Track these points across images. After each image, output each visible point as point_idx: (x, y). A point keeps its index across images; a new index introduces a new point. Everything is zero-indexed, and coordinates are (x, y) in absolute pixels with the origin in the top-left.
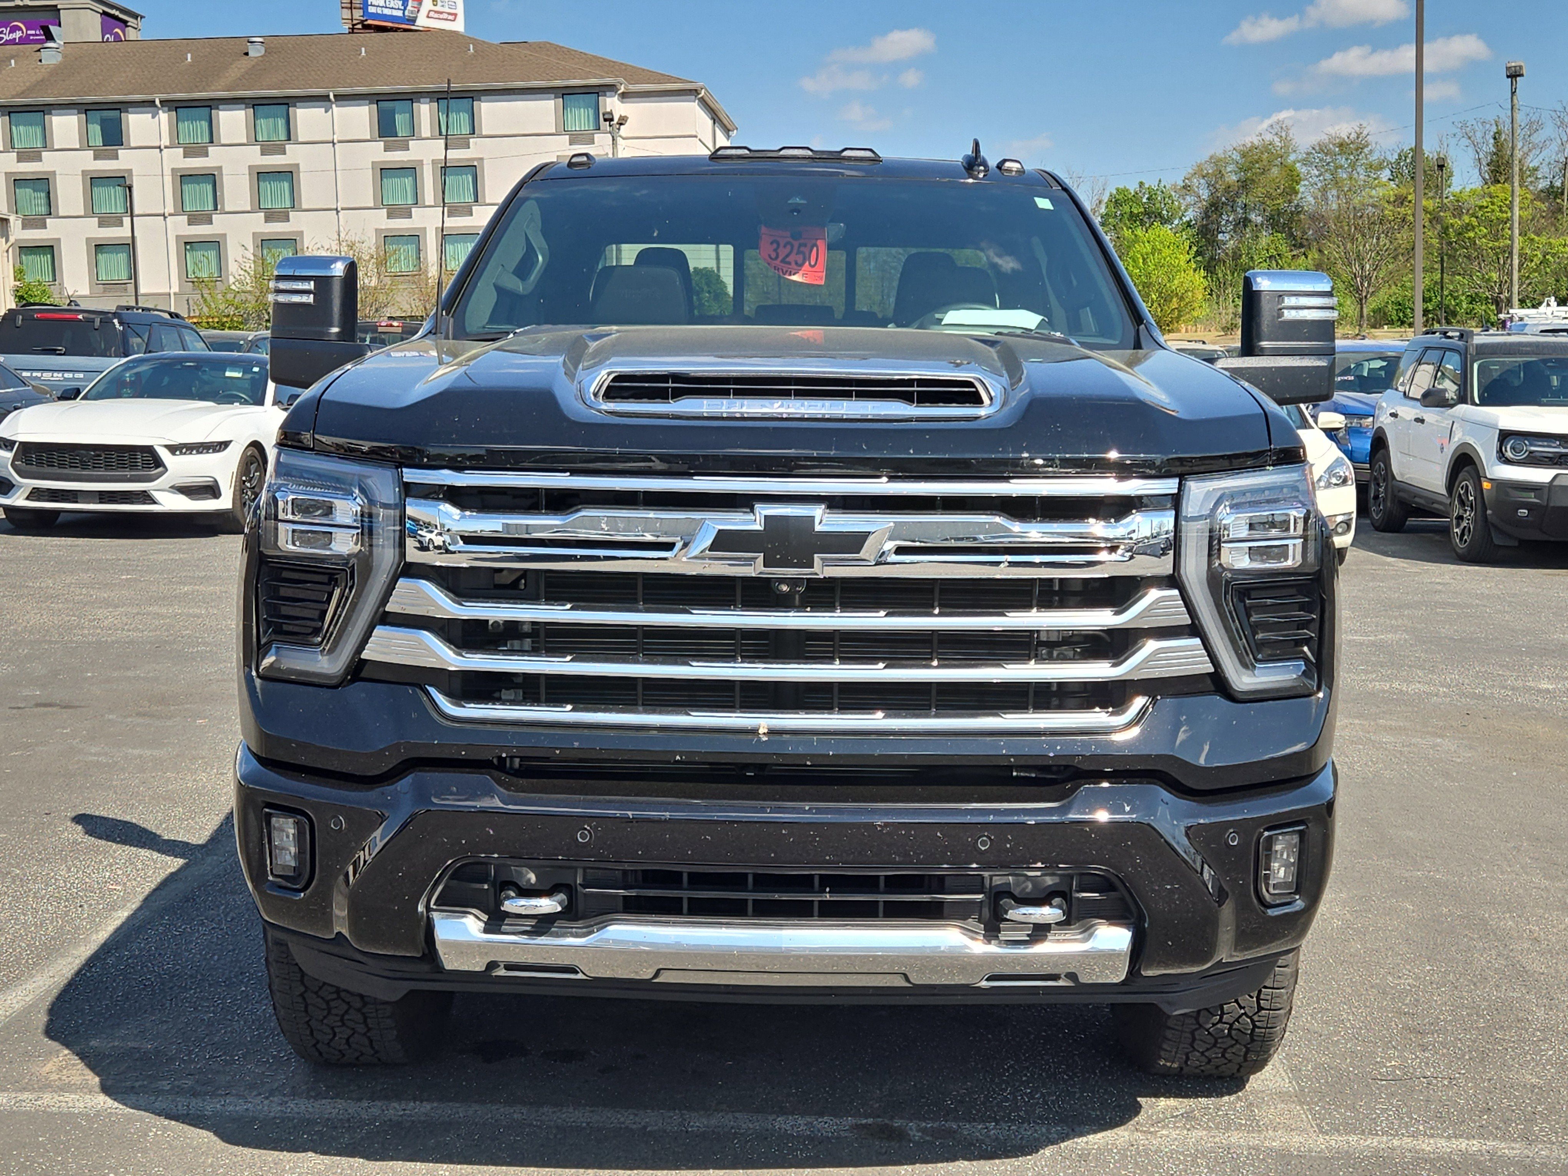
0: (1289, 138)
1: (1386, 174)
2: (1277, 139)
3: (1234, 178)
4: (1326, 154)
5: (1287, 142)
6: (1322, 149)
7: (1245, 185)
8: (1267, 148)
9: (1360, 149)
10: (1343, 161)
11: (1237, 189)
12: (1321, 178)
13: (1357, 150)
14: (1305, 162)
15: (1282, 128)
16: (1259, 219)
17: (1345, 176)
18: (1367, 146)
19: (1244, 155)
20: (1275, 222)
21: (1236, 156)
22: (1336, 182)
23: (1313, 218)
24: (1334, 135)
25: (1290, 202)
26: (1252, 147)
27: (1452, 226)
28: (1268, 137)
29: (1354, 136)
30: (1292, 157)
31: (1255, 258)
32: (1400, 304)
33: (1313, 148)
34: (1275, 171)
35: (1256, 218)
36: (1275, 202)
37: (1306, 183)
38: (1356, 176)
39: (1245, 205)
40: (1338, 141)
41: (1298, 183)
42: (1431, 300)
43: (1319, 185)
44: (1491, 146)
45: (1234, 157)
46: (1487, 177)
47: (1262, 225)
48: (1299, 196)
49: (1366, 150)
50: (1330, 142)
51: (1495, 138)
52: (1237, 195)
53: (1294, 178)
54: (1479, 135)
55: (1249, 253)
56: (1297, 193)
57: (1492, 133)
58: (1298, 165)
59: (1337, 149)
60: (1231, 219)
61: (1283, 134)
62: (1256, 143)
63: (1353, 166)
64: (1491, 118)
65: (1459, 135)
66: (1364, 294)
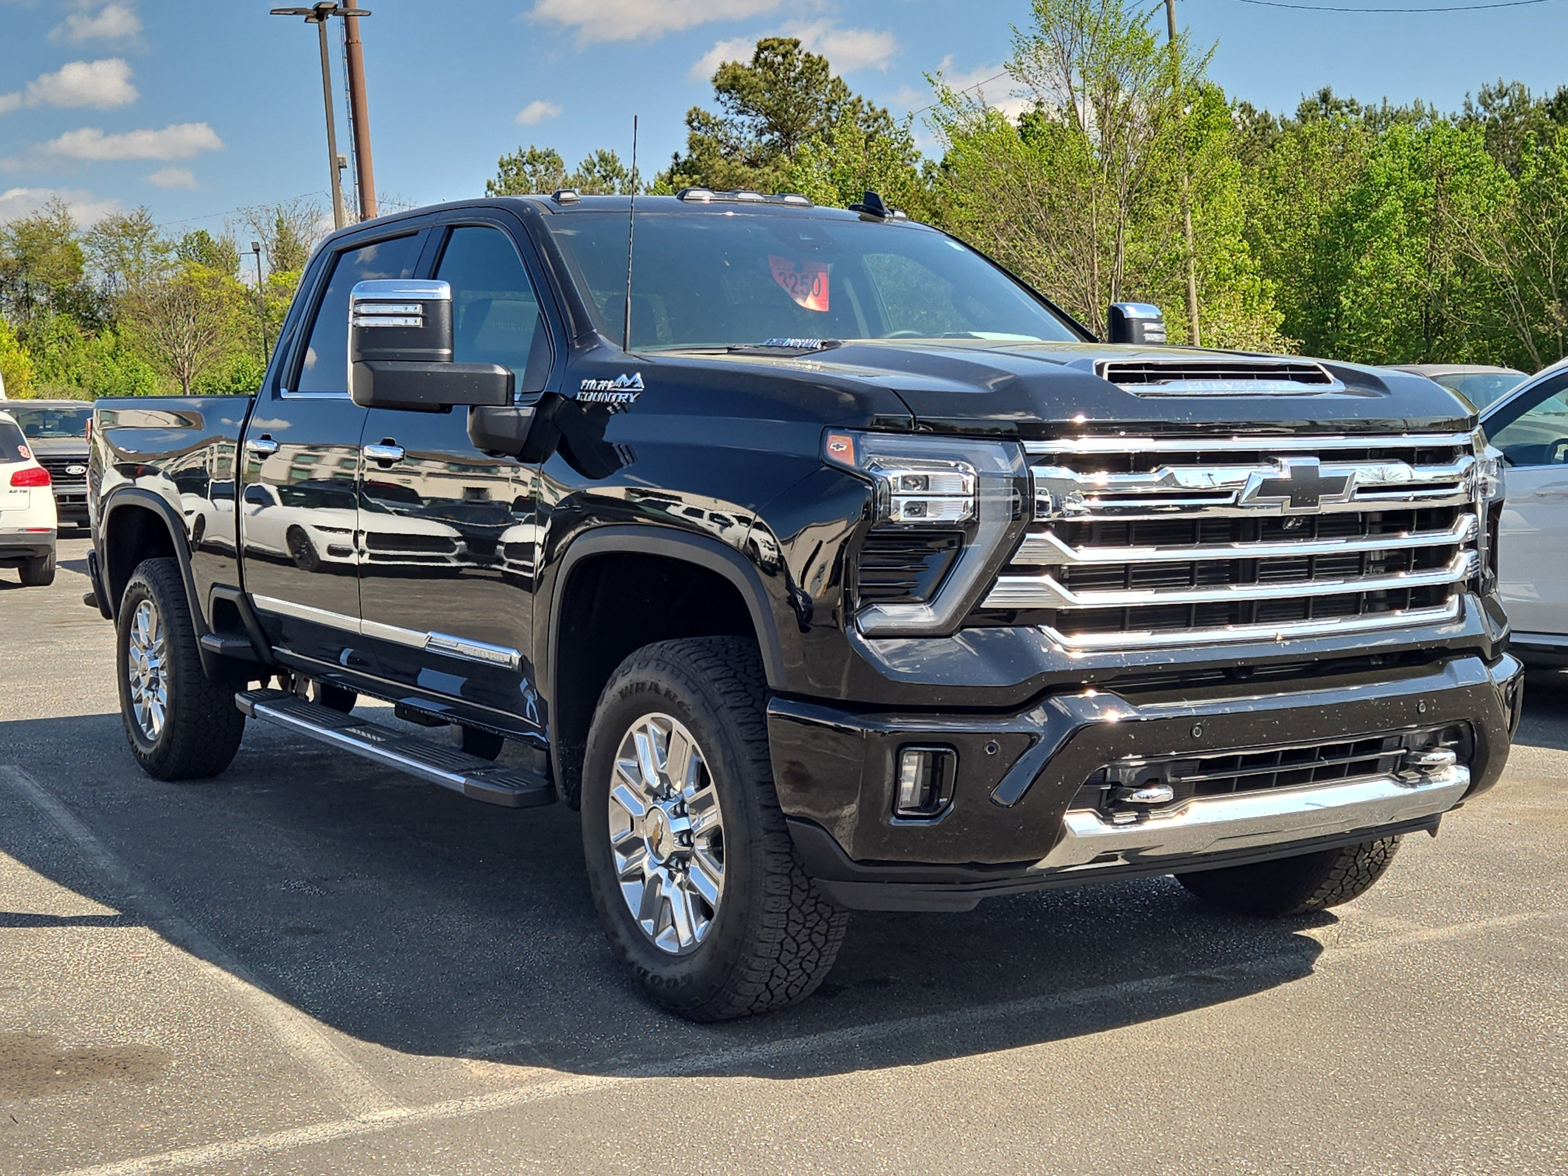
0: (67, 217)
1: (173, 256)
2: (54, 218)
3: (13, 256)
4: (110, 235)
5: (66, 220)
6: (105, 229)
7: (25, 263)
8: (44, 226)
9: (144, 231)
10: (128, 244)
11: (15, 267)
12: (107, 259)
13: (141, 231)
14: (87, 242)
15: (58, 206)
16: (44, 299)
17: (131, 257)
18: (151, 228)
19: (20, 233)
20: (60, 301)
21: (12, 233)
22: (123, 263)
23: (102, 300)
24: (115, 215)
25: (75, 282)
26: (28, 224)
27: (274, 308)
28: (45, 216)
29: (135, 218)
30: (73, 236)
31: (44, 339)
32: (210, 386)
33: (95, 229)
34: (55, 249)
35: (41, 298)
36: (60, 281)
37: (91, 263)
38: (142, 258)
39: (27, 285)
40: (120, 221)
41: (82, 263)
42: (240, 381)
43: (106, 265)
44: (275, 233)
45: (9, 234)
46: (275, 263)
47: (48, 304)
48: (84, 277)
49: (150, 232)
50: (112, 224)
51: (278, 226)
52: (17, 273)
53: (77, 258)
54: (263, 221)
55: (36, 334)
56: (82, 273)
57: (275, 221)
58: (80, 244)
59: (120, 230)
60: (11, 298)
61: (61, 213)
62: (32, 220)
63: (139, 247)
64: (273, 207)
65: (245, 222)
66: (186, 375)
